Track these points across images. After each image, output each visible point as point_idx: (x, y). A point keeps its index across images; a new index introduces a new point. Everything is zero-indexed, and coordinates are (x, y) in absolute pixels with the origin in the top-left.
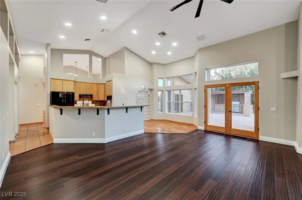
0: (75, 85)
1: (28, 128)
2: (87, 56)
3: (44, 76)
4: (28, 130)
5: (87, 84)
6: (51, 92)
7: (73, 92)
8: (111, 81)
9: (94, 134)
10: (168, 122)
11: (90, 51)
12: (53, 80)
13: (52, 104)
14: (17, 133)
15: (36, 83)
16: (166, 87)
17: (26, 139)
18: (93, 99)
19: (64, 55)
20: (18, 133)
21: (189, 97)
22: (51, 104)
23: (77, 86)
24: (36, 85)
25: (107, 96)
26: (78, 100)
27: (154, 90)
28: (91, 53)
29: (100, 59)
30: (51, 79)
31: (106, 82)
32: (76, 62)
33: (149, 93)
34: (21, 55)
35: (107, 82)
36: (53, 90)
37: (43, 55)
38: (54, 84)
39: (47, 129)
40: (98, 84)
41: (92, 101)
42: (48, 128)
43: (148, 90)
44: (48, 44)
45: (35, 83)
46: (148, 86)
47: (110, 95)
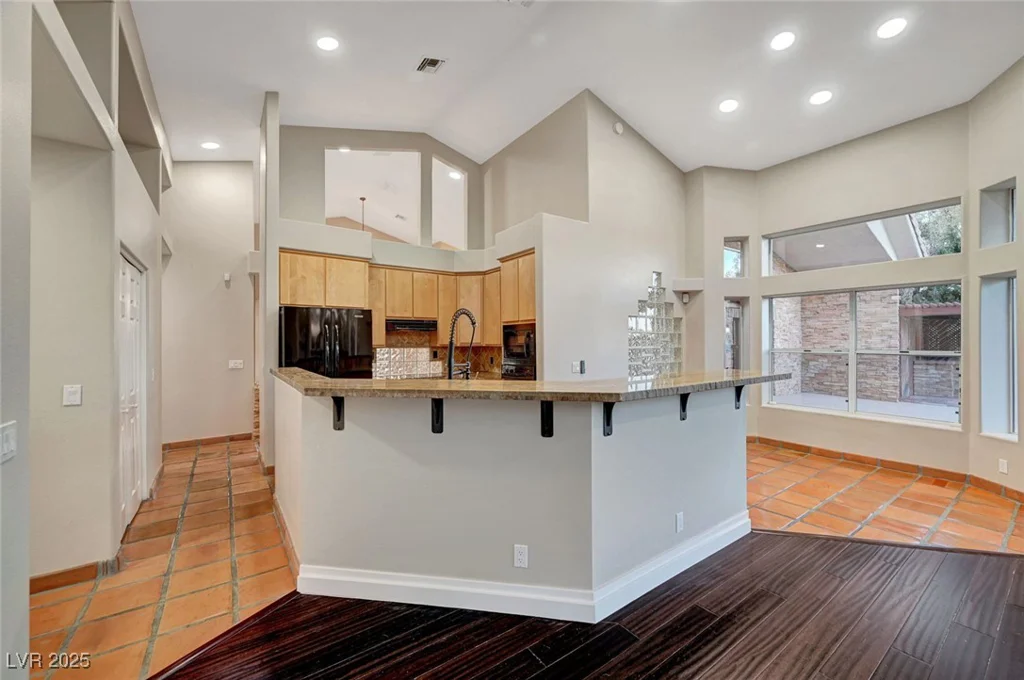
0: (371, 278)
1: (195, 462)
2: (414, 157)
3: (257, 247)
4: (192, 475)
5: (416, 274)
6: (280, 308)
7: (367, 308)
8: (530, 252)
9: (522, 554)
10: (782, 452)
11: (423, 135)
12: (289, 255)
13: (288, 365)
14: (146, 495)
15: (227, 277)
16: (765, 278)
17: (173, 538)
18: (436, 340)
19: (328, 152)
20: (151, 496)
21: (794, 331)
22: (280, 365)
23: (380, 282)
24: (228, 283)
25: (505, 327)
26: (383, 342)
27: (707, 294)
28: (427, 145)
29: (456, 176)
30: (282, 250)
31: (499, 264)
32: (363, 199)
33: (678, 311)
34: (175, 163)
35: (503, 260)
36: (288, 302)
37: (250, 163)
38: (293, 274)
39: (265, 474)
40: (457, 274)
41: (432, 348)
42: (271, 471)
43: (673, 299)
44: (271, 96)
45: (224, 276)
46: (675, 281)
47: (522, 317)
